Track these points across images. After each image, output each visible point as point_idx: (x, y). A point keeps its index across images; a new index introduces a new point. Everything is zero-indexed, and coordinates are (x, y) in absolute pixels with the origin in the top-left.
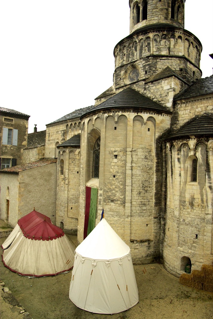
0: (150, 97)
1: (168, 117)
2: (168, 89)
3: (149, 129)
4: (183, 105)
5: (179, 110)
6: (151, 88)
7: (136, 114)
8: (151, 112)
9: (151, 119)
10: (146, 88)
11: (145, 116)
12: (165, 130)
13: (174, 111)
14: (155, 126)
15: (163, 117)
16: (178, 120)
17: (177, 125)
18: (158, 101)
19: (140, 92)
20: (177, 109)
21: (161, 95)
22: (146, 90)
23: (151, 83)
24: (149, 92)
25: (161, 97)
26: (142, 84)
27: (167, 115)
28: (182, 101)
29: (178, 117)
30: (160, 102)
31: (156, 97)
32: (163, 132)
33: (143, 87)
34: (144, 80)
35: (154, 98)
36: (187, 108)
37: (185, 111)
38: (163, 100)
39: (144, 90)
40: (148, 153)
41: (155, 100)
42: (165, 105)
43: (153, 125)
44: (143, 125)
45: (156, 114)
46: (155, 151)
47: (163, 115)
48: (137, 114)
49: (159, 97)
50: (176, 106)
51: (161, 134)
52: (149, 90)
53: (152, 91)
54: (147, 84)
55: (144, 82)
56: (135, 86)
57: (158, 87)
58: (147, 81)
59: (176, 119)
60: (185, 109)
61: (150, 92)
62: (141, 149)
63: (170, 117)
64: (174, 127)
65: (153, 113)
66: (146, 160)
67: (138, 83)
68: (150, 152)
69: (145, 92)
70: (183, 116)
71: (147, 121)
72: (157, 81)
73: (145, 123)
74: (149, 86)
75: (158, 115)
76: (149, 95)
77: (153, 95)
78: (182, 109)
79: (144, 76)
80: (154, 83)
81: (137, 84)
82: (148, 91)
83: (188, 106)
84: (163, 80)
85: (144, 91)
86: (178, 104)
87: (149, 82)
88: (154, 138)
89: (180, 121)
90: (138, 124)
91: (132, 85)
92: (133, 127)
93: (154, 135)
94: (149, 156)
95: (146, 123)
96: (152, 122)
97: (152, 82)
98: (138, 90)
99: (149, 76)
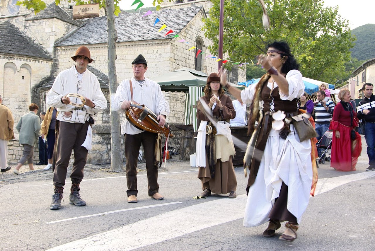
0: (31, 38)
1: (48, 64)
2: (50, 32)
3: (23, 77)
4: (63, 53)
5: (59, 57)
6: (32, 27)
7: (7, 61)
8: (26, 59)
9: (25, 66)
10: (26, 27)
11: (19, 62)
12: (43, 78)
13: (54, 58)
14: (31, 74)
15: (41, 64)
16: (58, 68)
17: (57, 73)
18: (39, 44)
19: (20, 30)
20: (58, 56)
21: (42, 37)
22: (27, 29)
23: (31, 21)
24: (29, 32)
25: (42, 40)
26: (22, 21)
27: (46, 61)
28: (62, 48)
29: (58, 64)
30: (42, 46)
31: (37, 39)
32: (41, 81)
33: (24, 24)
34: (24, 16)
35: (35, 40)
36: (66, 56)
37: (64, 59)
38: (44, 44)
39: (24, 27)
40: (22, 102)
41: (35, 42)
42: (46, 50)
43: (29, 73)
44: (16, 73)
45: (31, 61)
46: (31, 101)
47: (41, 62)
48: (9, 60)
49: (41, 39)
50: (56, 53)
51: (38, 82)
52: (30, 30)
53: (33, 31)
54: (27, 22)
55: (24, 19)
56: (14, 20)
57: (40, 27)
58: (28, 18)
59: (56, 66)
60: (64, 56)
61: (31, 31)
62: (13, 98)
63: (50, 64)
64: (54, 75)
65: (29, 60)
66: (20, 110)
67: (19, 17)
68: (25, 101)
69: (26, 30)
70: (63, 64)
71: (21, 68)
72: (38, 21)
73: (18, 70)
74: (30, 24)
75: (34, 62)
76: (30, 36)
77: (35, 37)
78: (62, 56)
79: (25, 10)
80: (35, 21)
81: (16, 18)
82: (28, 30)
83: (67, 54)
84: (45, 21)
85: (24, 29)
86: (58, 50)
87: (30, 20)
88: (30, 86)
89: (60, 69)
90: (9, 71)
91: (10, 19)
92: (4, 74)
93: (30, 83)
94: (24, 106)
95: (20, 70)
96: (28, 69)
97: (33, 20)
98: (18, 27)
99: (31, 11)
